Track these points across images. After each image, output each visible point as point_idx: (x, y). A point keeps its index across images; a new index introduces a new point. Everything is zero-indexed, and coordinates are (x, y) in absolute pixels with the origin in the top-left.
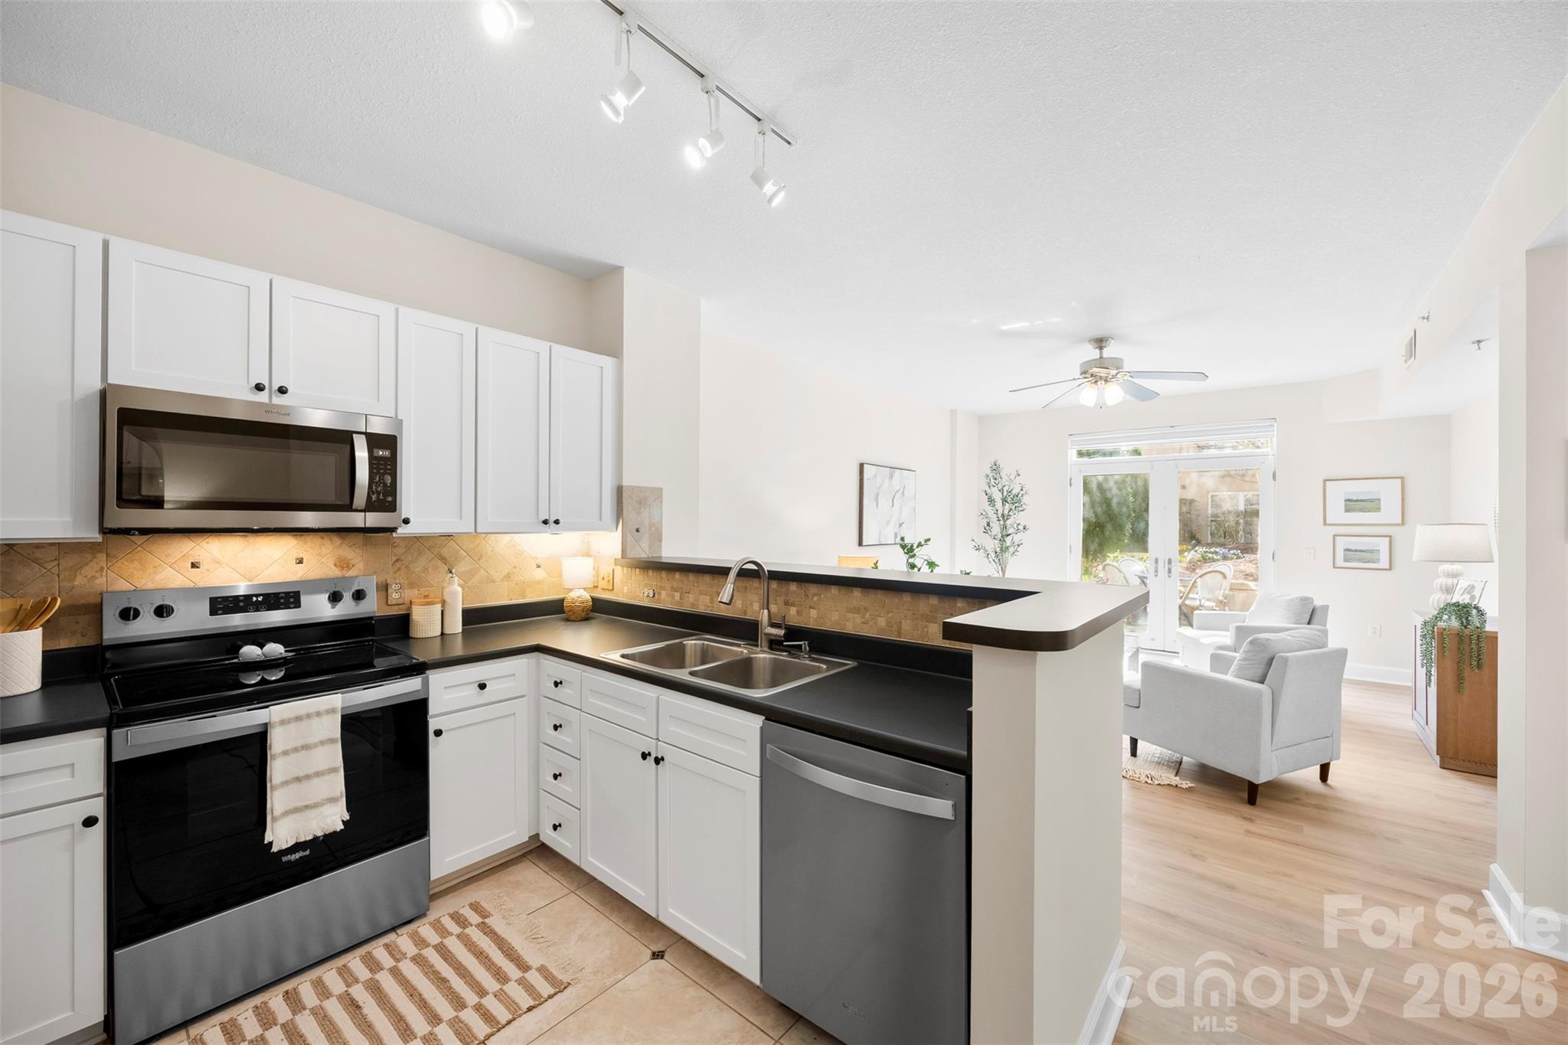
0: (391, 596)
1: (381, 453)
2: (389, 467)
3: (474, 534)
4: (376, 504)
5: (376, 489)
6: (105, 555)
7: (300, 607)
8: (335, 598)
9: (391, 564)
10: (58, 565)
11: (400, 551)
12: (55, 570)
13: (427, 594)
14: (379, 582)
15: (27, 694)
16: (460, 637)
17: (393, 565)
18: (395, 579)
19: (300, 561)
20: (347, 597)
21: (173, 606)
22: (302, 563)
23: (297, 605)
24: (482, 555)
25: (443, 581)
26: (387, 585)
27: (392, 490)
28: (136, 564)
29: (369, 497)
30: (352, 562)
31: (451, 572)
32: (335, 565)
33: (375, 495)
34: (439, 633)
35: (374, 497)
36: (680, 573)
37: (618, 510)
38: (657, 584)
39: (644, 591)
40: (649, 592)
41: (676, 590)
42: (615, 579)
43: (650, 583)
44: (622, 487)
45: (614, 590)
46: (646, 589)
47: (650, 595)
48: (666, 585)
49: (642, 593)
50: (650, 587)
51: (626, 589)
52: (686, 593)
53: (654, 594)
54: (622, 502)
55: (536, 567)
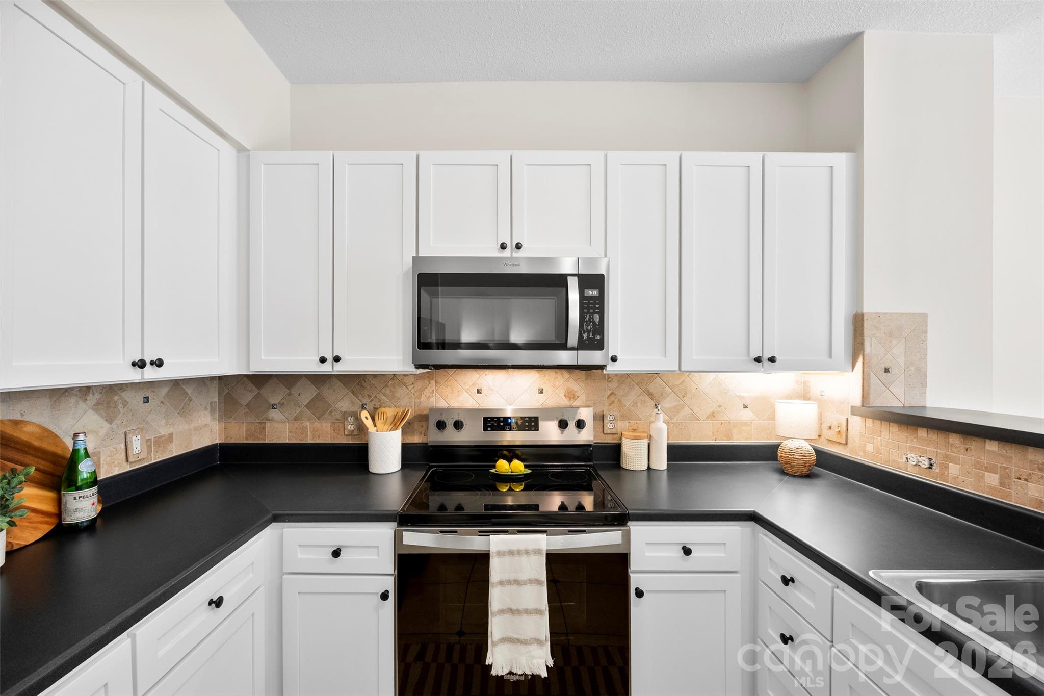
0: (606, 426)
1: (591, 293)
2: (597, 306)
3: (679, 372)
4: (587, 342)
5: (586, 328)
6: (434, 382)
7: (538, 430)
8: (563, 425)
9: (606, 396)
10: (414, 387)
11: (613, 385)
12: (413, 391)
13: (636, 428)
14: (598, 413)
15: (392, 473)
16: (665, 473)
17: (608, 398)
18: (609, 410)
19: (541, 392)
20: (572, 425)
21: (464, 421)
22: (542, 393)
23: (536, 428)
24: (686, 393)
25: (651, 415)
26: (603, 415)
27: (600, 329)
28: (449, 389)
29: (580, 336)
30: (577, 394)
31: (656, 408)
32: (565, 396)
33: (586, 334)
34: (646, 467)
35: (585, 336)
36: (999, 443)
37: (855, 344)
38: (939, 451)
39: (909, 456)
40: (920, 459)
41: (991, 469)
42: (849, 432)
43: (919, 446)
44: (862, 315)
45: (848, 445)
46: (912, 455)
47: (920, 464)
48: (961, 456)
49: (905, 460)
50: (923, 453)
51: (870, 448)
52: (1020, 479)
53: (931, 465)
54: (862, 334)
55: (743, 407)
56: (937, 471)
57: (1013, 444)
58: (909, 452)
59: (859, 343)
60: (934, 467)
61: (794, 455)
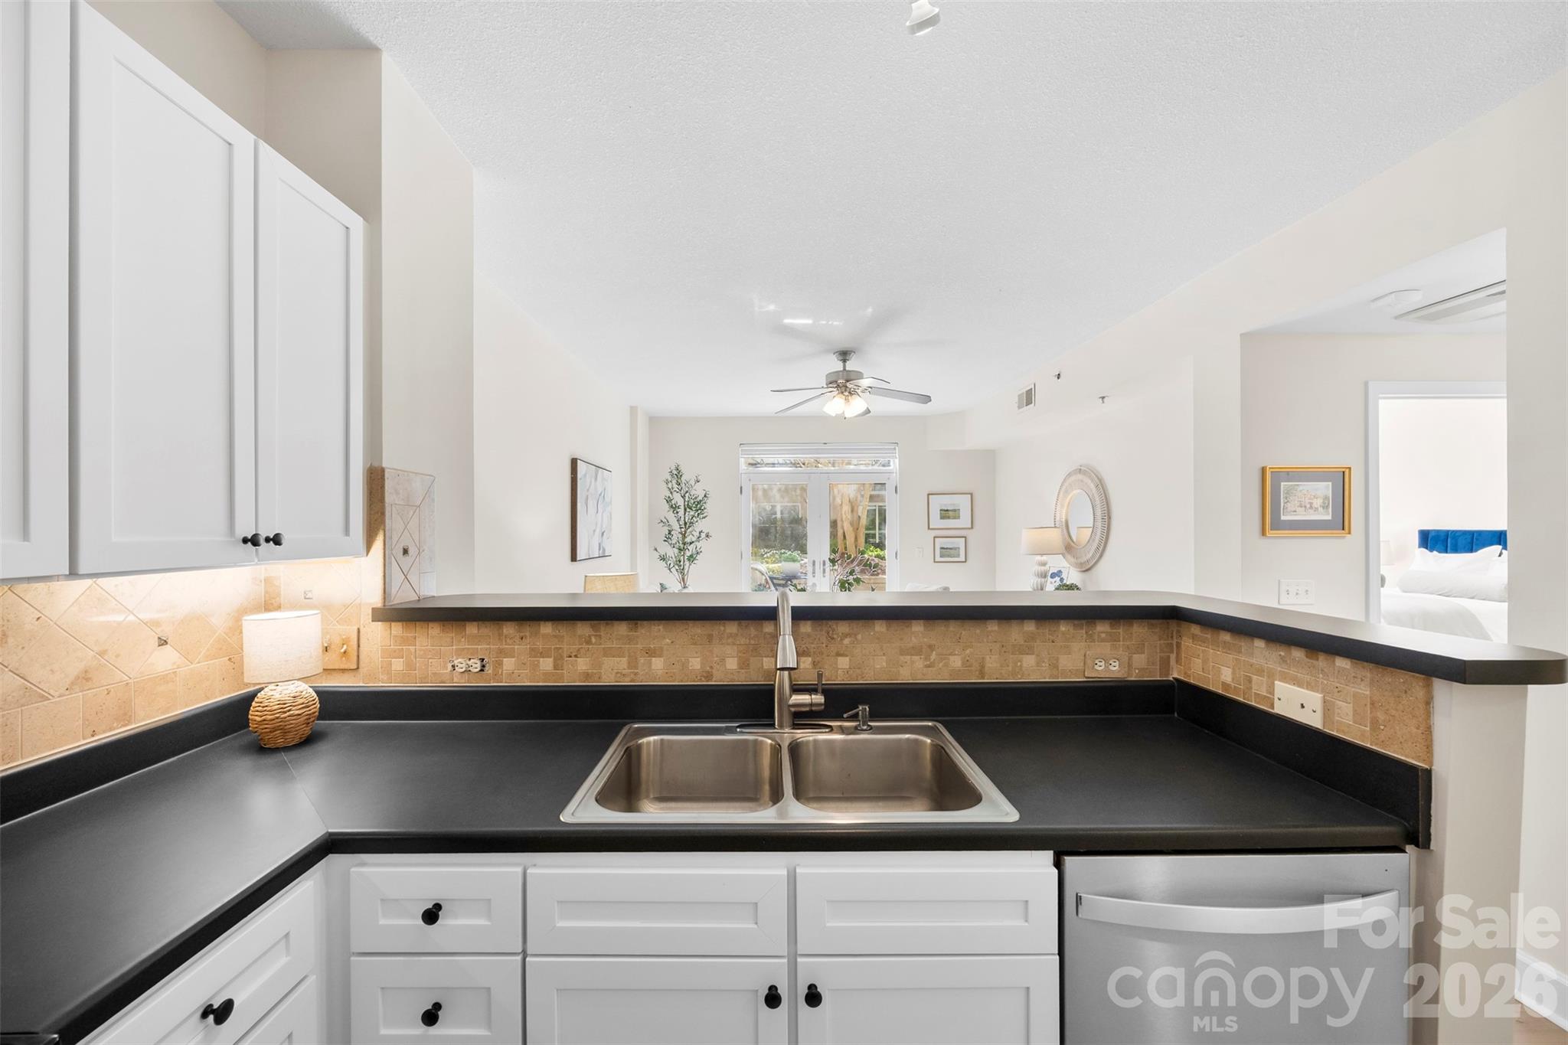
36: (553, 624)
37: (370, 514)
38: (492, 647)
39: (456, 662)
40: (470, 663)
41: (543, 654)
42: (361, 649)
43: (470, 647)
44: (383, 470)
45: (360, 670)
46: (460, 660)
47: (471, 669)
48: (516, 647)
49: (450, 668)
50: (472, 654)
51: (398, 665)
52: (570, 657)
53: (484, 666)
54: (382, 500)
55: (157, 644)
56: (490, 671)
57: (565, 622)
58: (455, 657)
59: (378, 513)
60: (486, 669)
61: (290, 710)
